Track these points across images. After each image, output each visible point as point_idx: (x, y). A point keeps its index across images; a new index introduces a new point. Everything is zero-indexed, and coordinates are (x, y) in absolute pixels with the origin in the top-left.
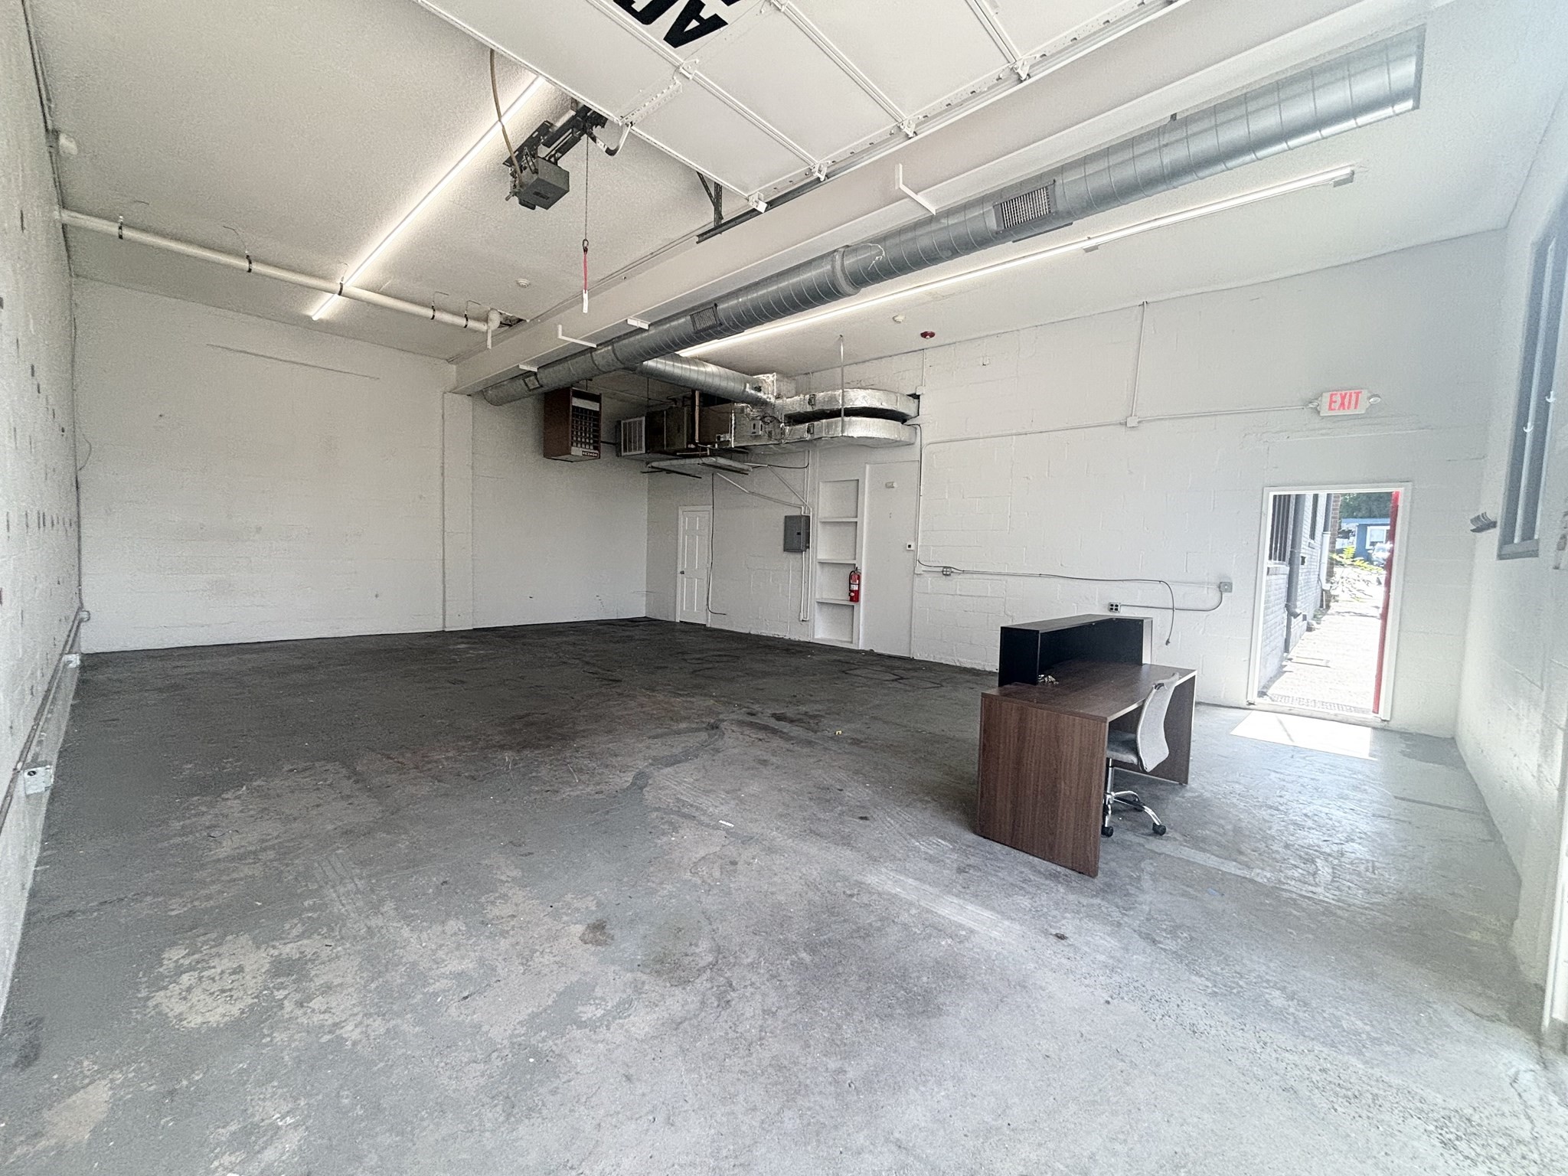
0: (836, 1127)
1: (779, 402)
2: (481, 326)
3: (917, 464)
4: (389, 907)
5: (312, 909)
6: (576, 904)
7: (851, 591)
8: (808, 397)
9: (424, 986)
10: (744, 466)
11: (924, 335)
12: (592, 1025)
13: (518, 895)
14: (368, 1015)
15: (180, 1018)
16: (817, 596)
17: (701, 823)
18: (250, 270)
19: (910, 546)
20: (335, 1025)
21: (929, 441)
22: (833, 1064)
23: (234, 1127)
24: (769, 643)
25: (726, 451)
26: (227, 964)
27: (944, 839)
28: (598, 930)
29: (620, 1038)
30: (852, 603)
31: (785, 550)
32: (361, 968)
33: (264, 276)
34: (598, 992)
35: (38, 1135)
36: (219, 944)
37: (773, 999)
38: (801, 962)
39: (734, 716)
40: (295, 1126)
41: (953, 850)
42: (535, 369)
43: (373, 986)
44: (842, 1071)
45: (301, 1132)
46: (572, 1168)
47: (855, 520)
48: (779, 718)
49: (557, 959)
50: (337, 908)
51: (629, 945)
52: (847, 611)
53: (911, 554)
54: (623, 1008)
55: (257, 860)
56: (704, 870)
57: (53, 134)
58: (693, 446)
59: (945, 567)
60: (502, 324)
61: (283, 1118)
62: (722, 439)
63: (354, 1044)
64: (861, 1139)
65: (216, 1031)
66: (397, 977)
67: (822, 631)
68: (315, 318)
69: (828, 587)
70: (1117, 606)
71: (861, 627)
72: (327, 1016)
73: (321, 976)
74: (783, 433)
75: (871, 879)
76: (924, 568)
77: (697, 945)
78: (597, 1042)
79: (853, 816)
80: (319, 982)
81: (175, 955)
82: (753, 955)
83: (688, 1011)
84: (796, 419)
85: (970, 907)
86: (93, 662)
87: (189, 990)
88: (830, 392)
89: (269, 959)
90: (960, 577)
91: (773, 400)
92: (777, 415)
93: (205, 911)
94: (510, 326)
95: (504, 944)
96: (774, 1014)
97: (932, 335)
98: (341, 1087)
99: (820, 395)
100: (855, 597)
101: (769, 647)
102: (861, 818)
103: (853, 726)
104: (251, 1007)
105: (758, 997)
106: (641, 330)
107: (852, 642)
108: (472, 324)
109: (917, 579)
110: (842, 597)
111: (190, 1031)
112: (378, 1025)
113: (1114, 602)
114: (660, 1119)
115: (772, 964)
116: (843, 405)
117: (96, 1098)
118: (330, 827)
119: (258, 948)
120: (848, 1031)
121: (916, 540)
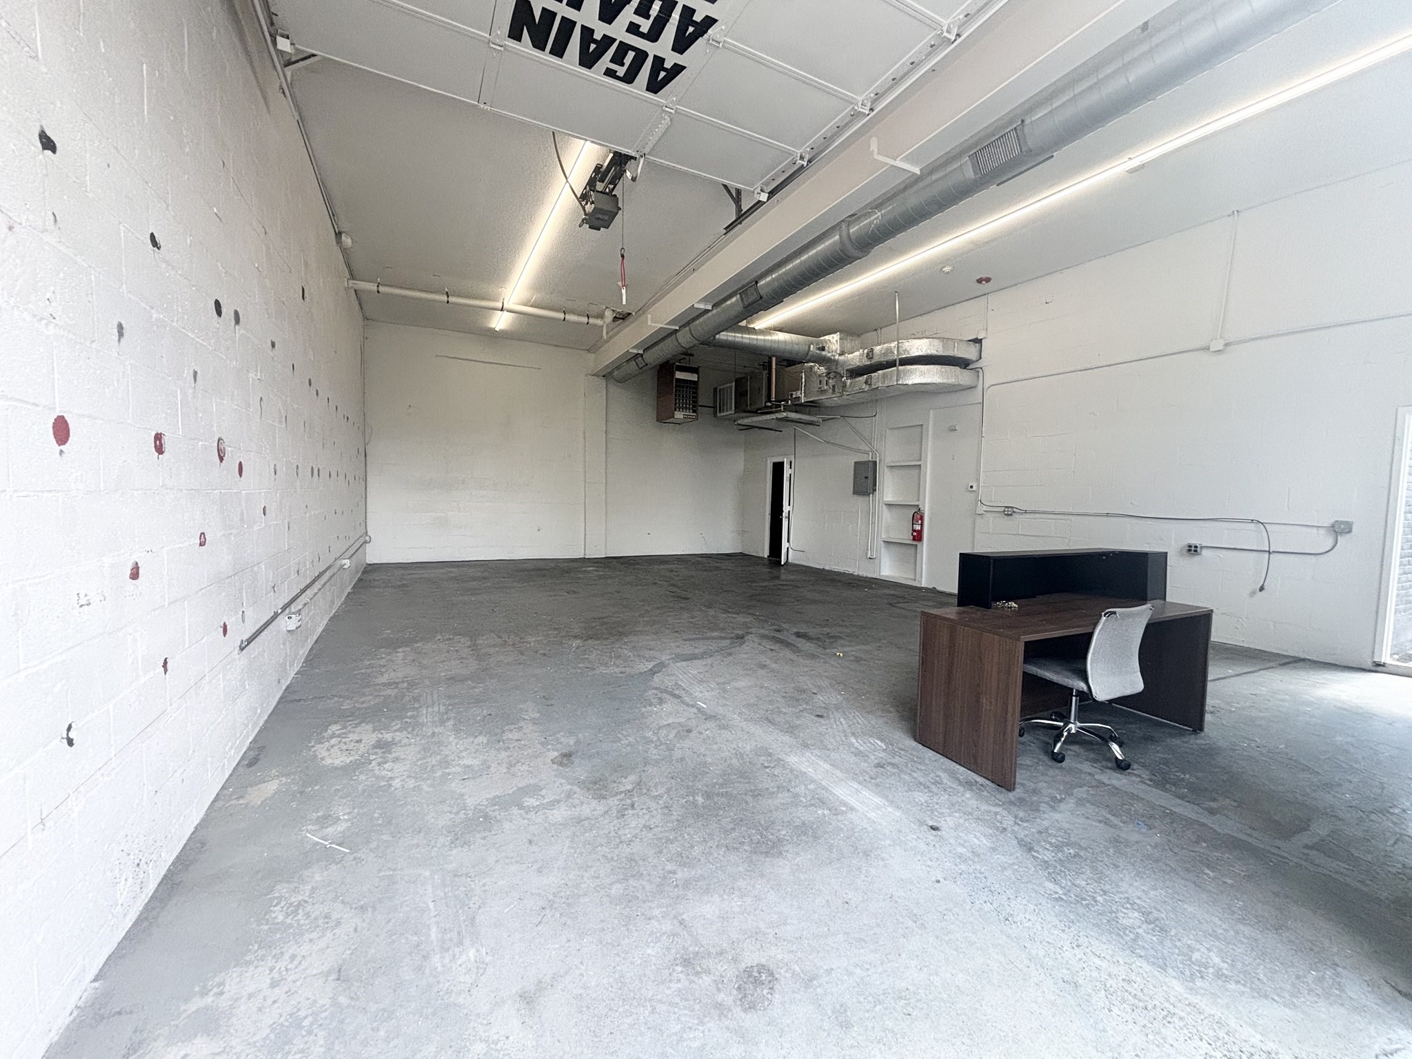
0: (644, 902)
1: (842, 358)
2: (599, 322)
3: (980, 406)
4: (450, 723)
5: (410, 717)
6: (562, 740)
7: (914, 531)
8: (866, 351)
9: (446, 768)
10: (814, 419)
11: (980, 281)
12: (528, 810)
13: (529, 728)
14: (409, 777)
15: (322, 759)
16: (884, 536)
17: (684, 702)
18: (448, 302)
19: (972, 487)
20: (391, 778)
21: (989, 384)
22: (669, 867)
23: (320, 814)
24: (837, 577)
25: (798, 407)
26: (355, 737)
27: (882, 741)
28: (566, 758)
29: (539, 820)
30: (915, 543)
31: (855, 492)
32: (419, 752)
33: (457, 304)
34: (543, 792)
35: (242, 797)
36: (357, 726)
37: (658, 819)
38: (695, 804)
39: (762, 631)
40: (347, 821)
41: (884, 750)
42: (641, 352)
43: (419, 763)
44: (674, 873)
45: (349, 824)
46: (470, 877)
47: (919, 463)
48: (798, 635)
49: (531, 769)
50: (423, 719)
51: (581, 770)
52: (912, 550)
53: (973, 495)
54: (553, 804)
55: (396, 687)
56: (663, 732)
57: (338, 235)
58: (769, 404)
59: (1006, 507)
60: (615, 319)
61: (343, 815)
62: (794, 396)
63: (396, 789)
64: (656, 912)
65: (336, 768)
66: (434, 761)
67: (888, 569)
68: (497, 329)
69: (892, 526)
70: (1196, 547)
71: (924, 566)
72: (389, 773)
73: (397, 752)
74: (844, 385)
75: (793, 759)
76: (985, 508)
77: (626, 778)
78: (524, 819)
79: (811, 714)
80: (394, 755)
81: (335, 728)
82: (661, 791)
83: (593, 815)
84: (856, 372)
85: (866, 793)
86: (372, 569)
87: (332, 746)
88: (886, 345)
89: (377, 739)
90: (1022, 516)
91: (837, 357)
92: (840, 370)
93: (359, 709)
94: (623, 319)
95: (504, 754)
96: (651, 829)
97: (988, 280)
98: (378, 808)
99: (877, 349)
100: (918, 536)
101: (833, 580)
102: (818, 716)
103: (865, 647)
104: (356, 760)
105: (647, 817)
106: (707, 311)
107: (915, 580)
108: (591, 321)
109: (979, 521)
110: (906, 537)
111: (324, 766)
112: (411, 783)
113: (1194, 542)
114: (535, 867)
115: (671, 799)
116: (898, 355)
117: (271, 787)
118: (443, 674)
119: (374, 732)
120: (697, 851)
121: (978, 480)
